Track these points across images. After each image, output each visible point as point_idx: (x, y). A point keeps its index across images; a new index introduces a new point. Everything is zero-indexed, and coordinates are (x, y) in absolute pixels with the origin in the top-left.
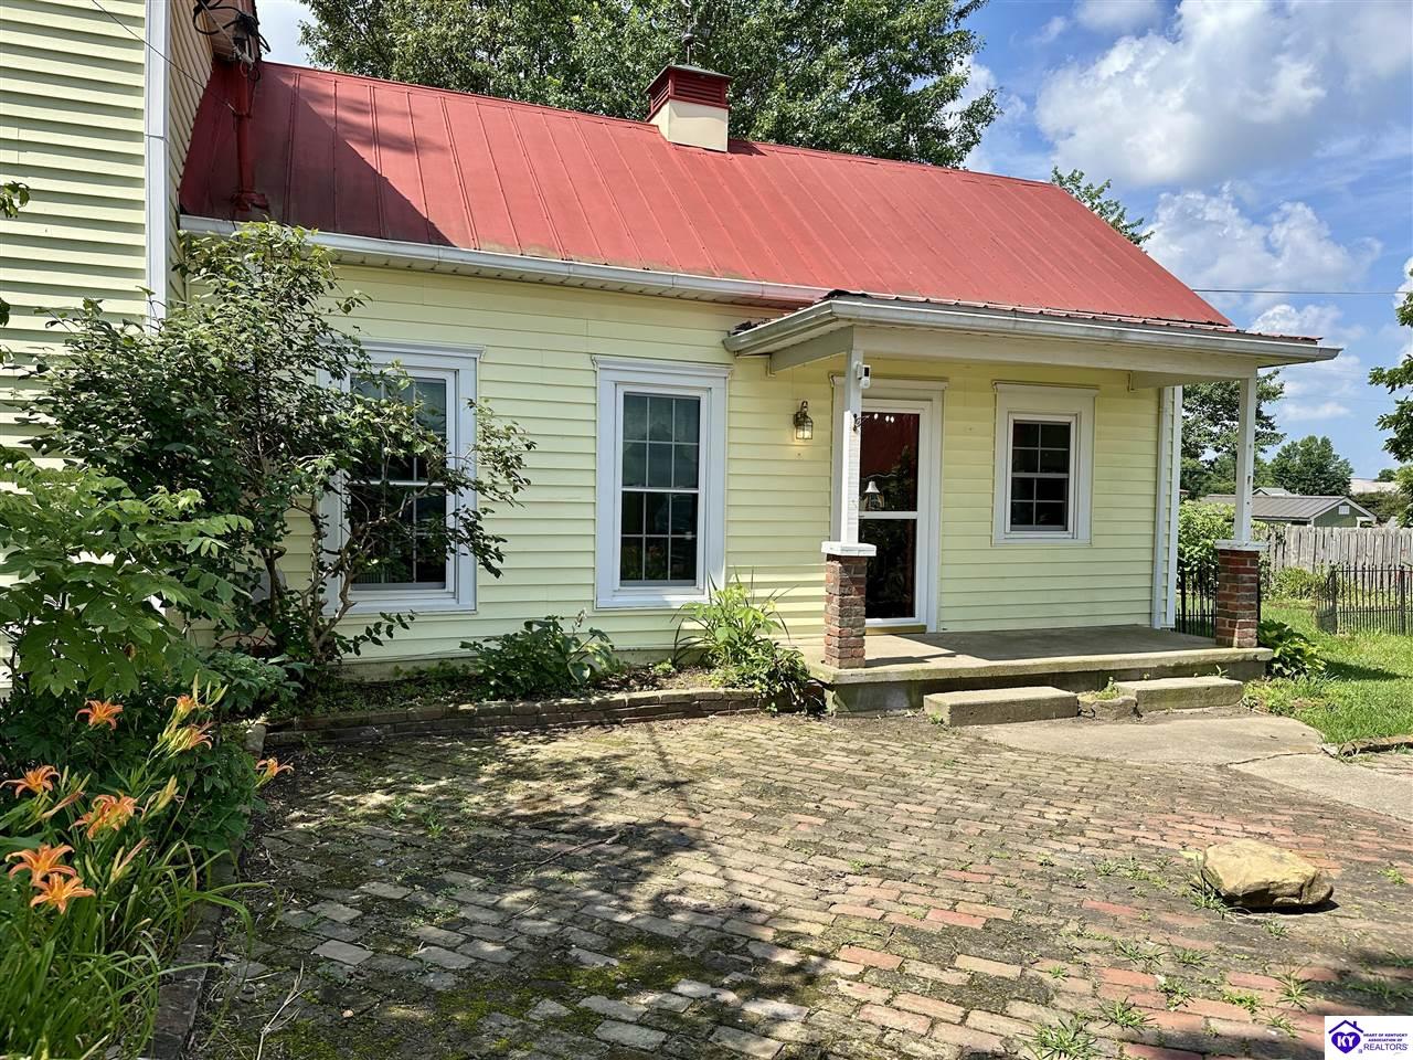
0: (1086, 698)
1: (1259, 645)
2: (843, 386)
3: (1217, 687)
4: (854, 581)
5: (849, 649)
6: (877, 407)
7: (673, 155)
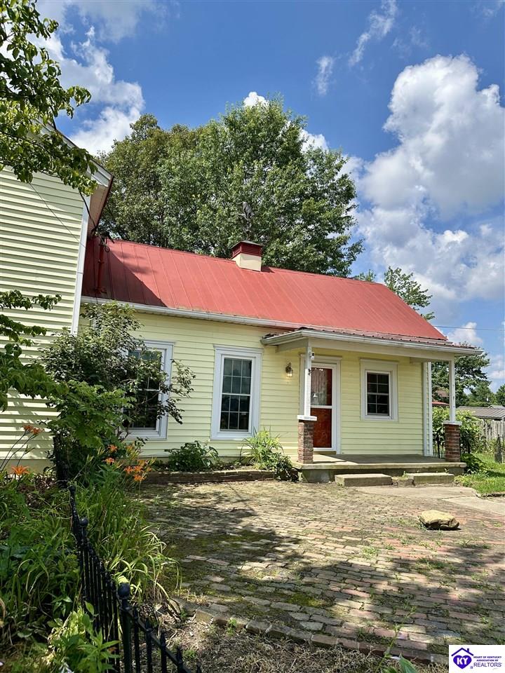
0: (395, 478)
1: (462, 462)
2: (304, 358)
3: (444, 476)
4: (309, 430)
5: (307, 457)
6: (317, 365)
7: (241, 272)
